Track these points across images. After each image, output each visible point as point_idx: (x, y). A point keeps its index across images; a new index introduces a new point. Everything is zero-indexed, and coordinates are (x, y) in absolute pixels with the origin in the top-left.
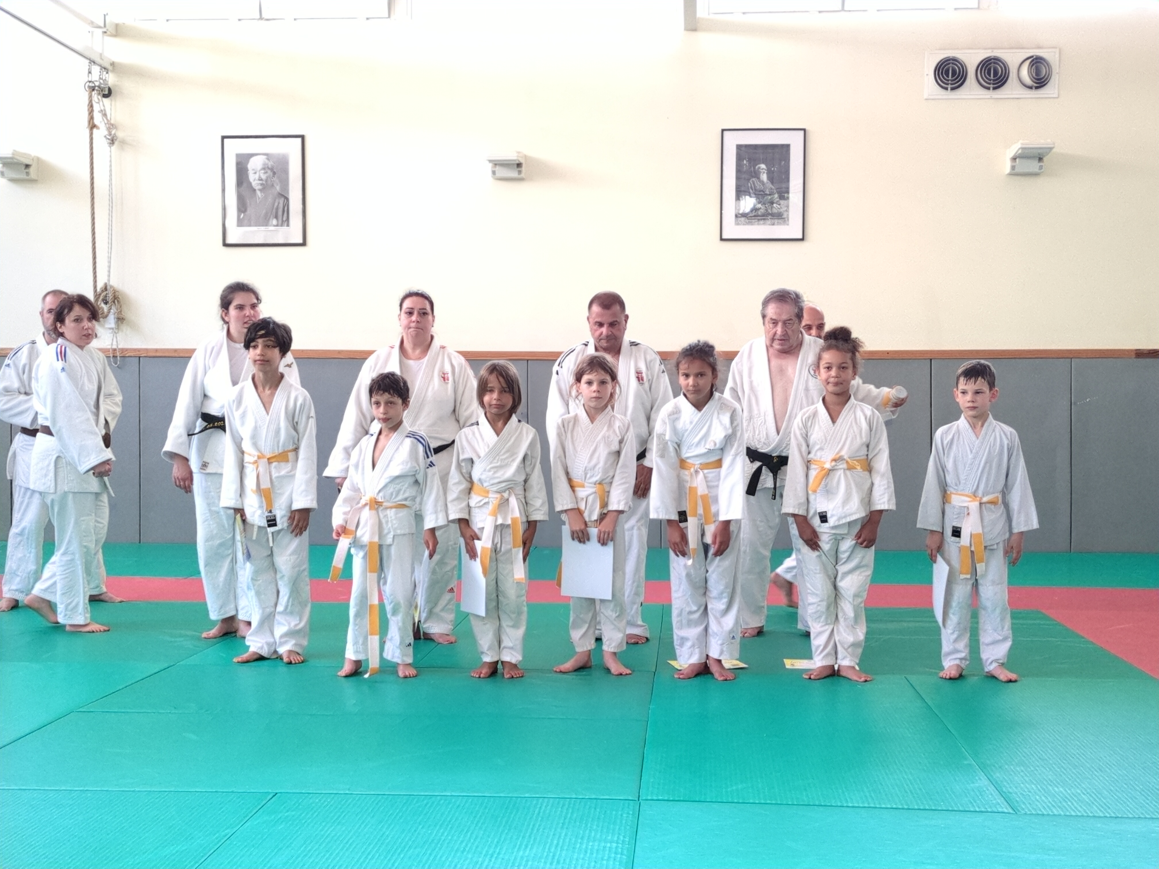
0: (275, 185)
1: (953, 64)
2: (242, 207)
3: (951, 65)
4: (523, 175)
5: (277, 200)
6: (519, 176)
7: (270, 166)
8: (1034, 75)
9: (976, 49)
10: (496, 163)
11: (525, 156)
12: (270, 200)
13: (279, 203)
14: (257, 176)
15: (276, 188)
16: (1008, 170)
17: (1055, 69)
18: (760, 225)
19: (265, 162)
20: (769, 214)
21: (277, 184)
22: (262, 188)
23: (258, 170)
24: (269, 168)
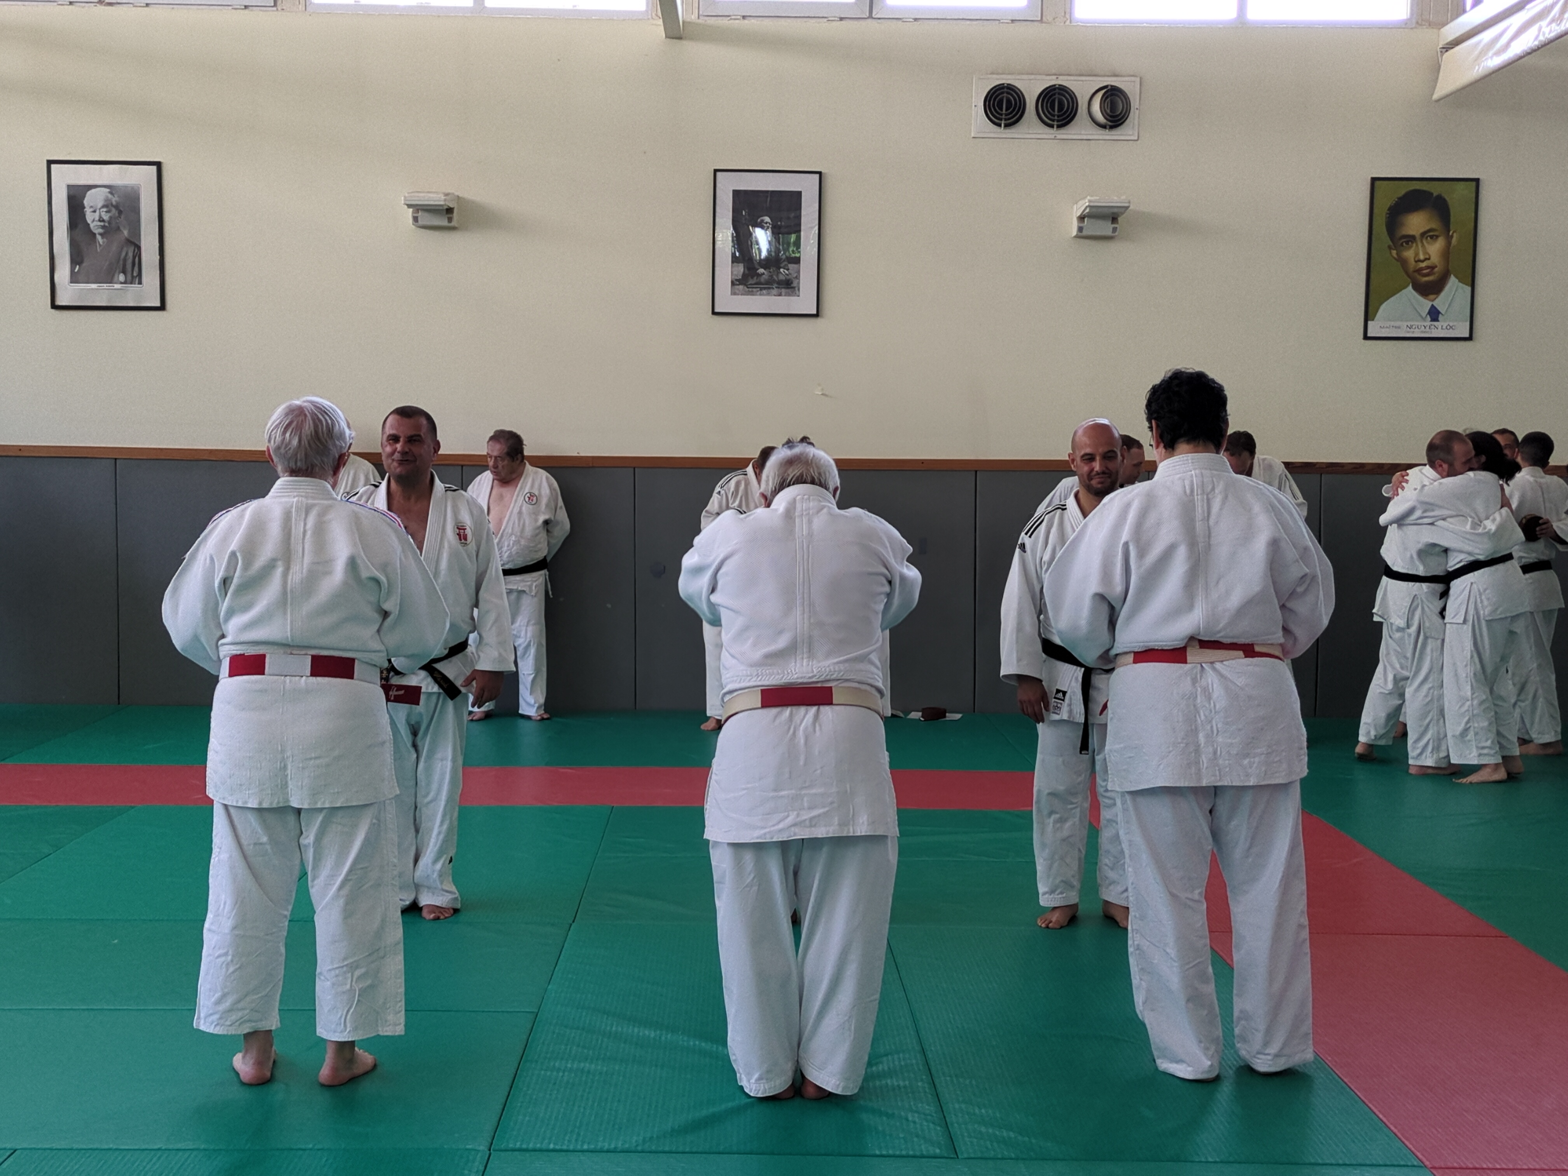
0: (122, 228)
1: (1008, 93)
2: (76, 258)
3: (1005, 95)
5: (125, 249)
6: (450, 225)
7: (114, 203)
8: (1108, 111)
9: (1036, 74)
10: (418, 207)
11: (458, 196)
12: (114, 248)
13: (127, 254)
14: (96, 216)
15: (123, 233)
16: (1074, 232)
17: (1135, 103)
18: (763, 295)
19: (107, 197)
20: (774, 281)
21: (124, 227)
22: (105, 232)
23: (99, 207)
24: (112, 205)
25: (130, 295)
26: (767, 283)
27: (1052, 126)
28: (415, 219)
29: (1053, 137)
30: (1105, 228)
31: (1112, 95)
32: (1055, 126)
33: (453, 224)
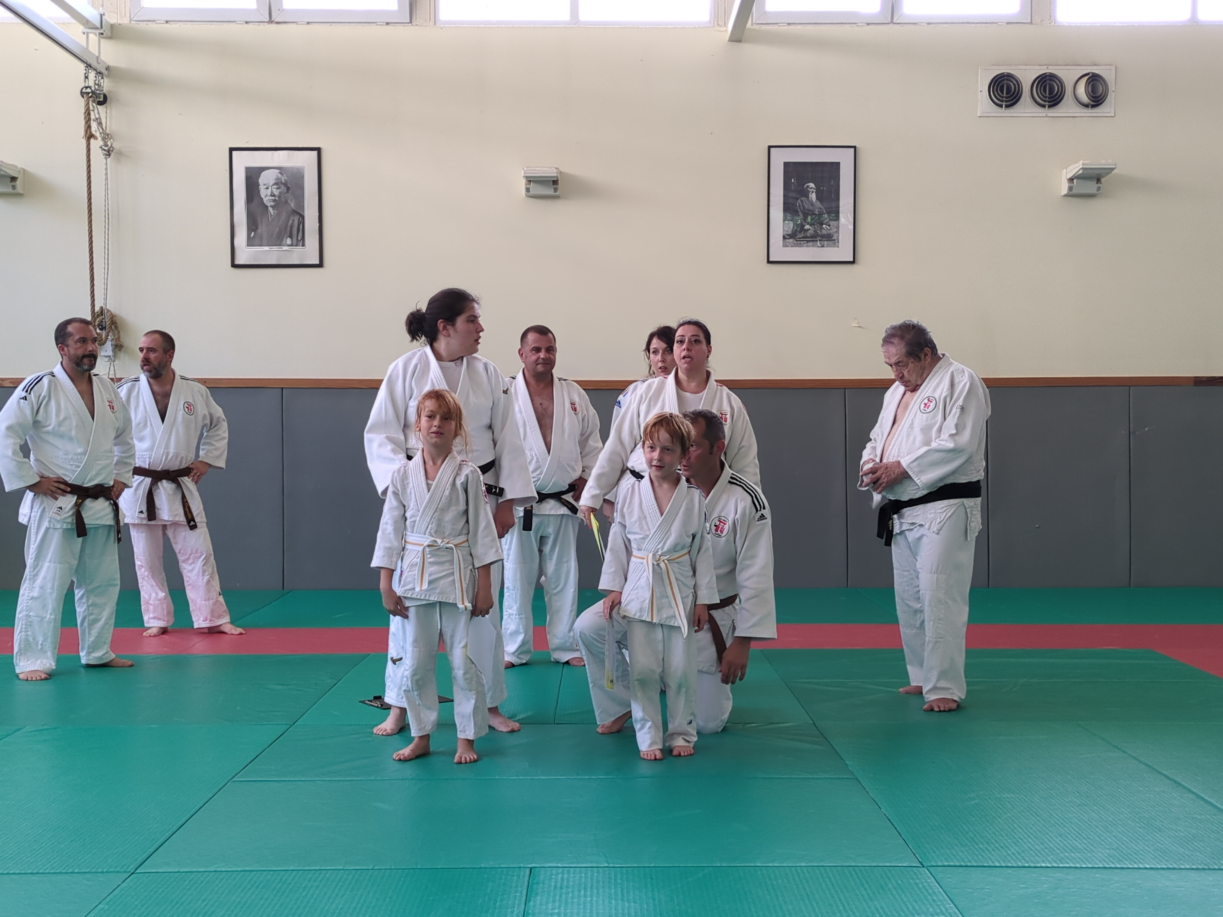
0: (289, 201)
1: (1008, 80)
2: (253, 224)
3: (1005, 82)
5: (292, 218)
6: (555, 194)
8: (1091, 93)
9: (1030, 65)
10: (530, 179)
11: (561, 172)
12: (283, 217)
13: (293, 221)
14: (269, 192)
15: (290, 204)
16: (1065, 191)
17: (1111, 87)
18: (809, 246)
19: (278, 176)
20: (818, 235)
21: (291, 200)
22: (275, 205)
23: (271, 184)
24: (282, 183)
25: (295, 255)
26: (812, 237)
27: (1044, 106)
28: (528, 190)
29: (1044, 115)
30: (1090, 187)
31: (1093, 80)
32: (1047, 106)
33: (558, 193)
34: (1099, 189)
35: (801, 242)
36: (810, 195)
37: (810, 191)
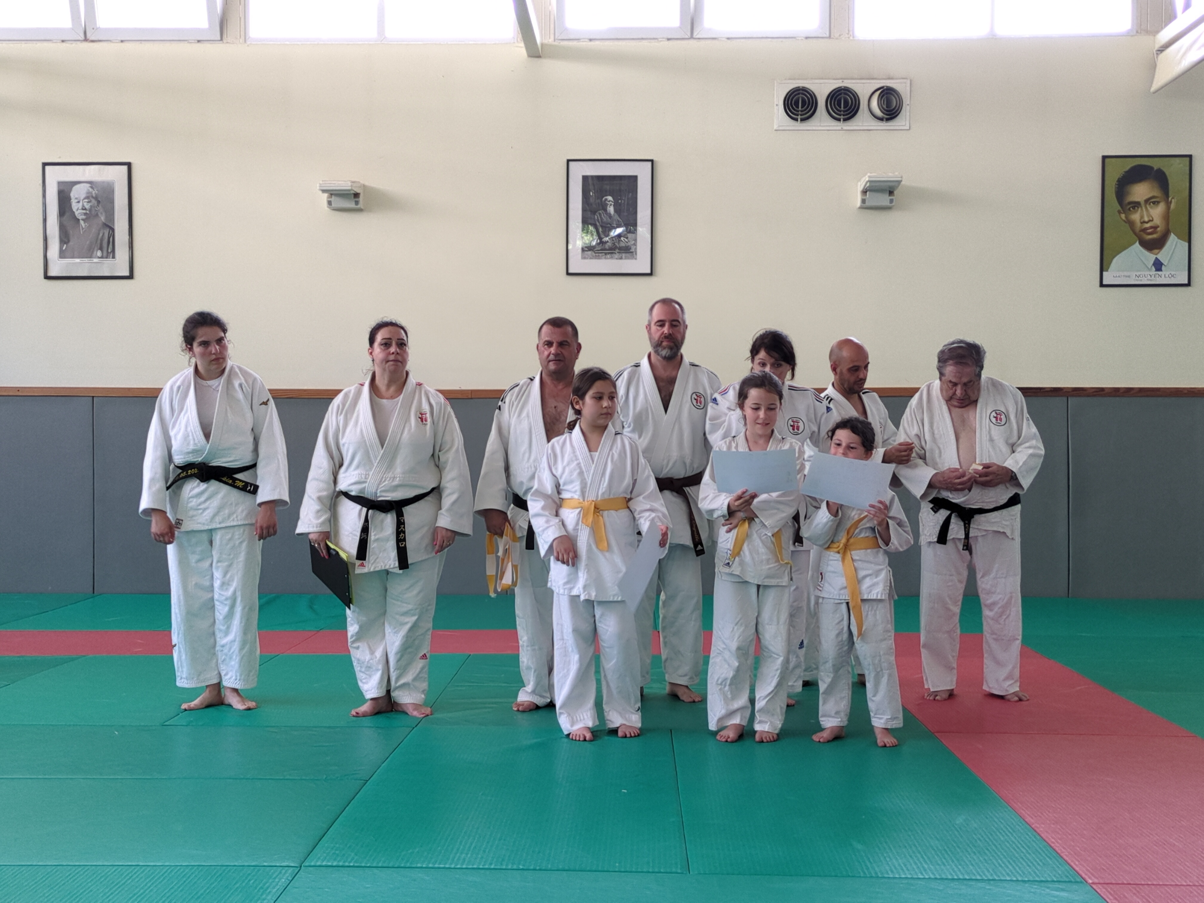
0: (99, 214)
2: (65, 237)
3: (801, 95)
4: (361, 205)
5: (102, 231)
6: (358, 207)
7: (94, 195)
8: (885, 107)
9: (826, 79)
10: (332, 192)
11: (364, 186)
12: (94, 231)
13: (104, 234)
14: (80, 205)
15: (101, 218)
16: (859, 203)
17: (906, 100)
18: (608, 258)
19: (89, 190)
20: (617, 248)
21: (102, 213)
22: (86, 218)
23: (82, 198)
24: (92, 197)
25: (106, 267)
26: (610, 249)
27: (839, 120)
28: (330, 203)
29: (839, 128)
30: (883, 199)
31: (887, 93)
32: (842, 120)
34: (891, 201)
35: (600, 255)
36: (608, 207)
37: (608, 204)
